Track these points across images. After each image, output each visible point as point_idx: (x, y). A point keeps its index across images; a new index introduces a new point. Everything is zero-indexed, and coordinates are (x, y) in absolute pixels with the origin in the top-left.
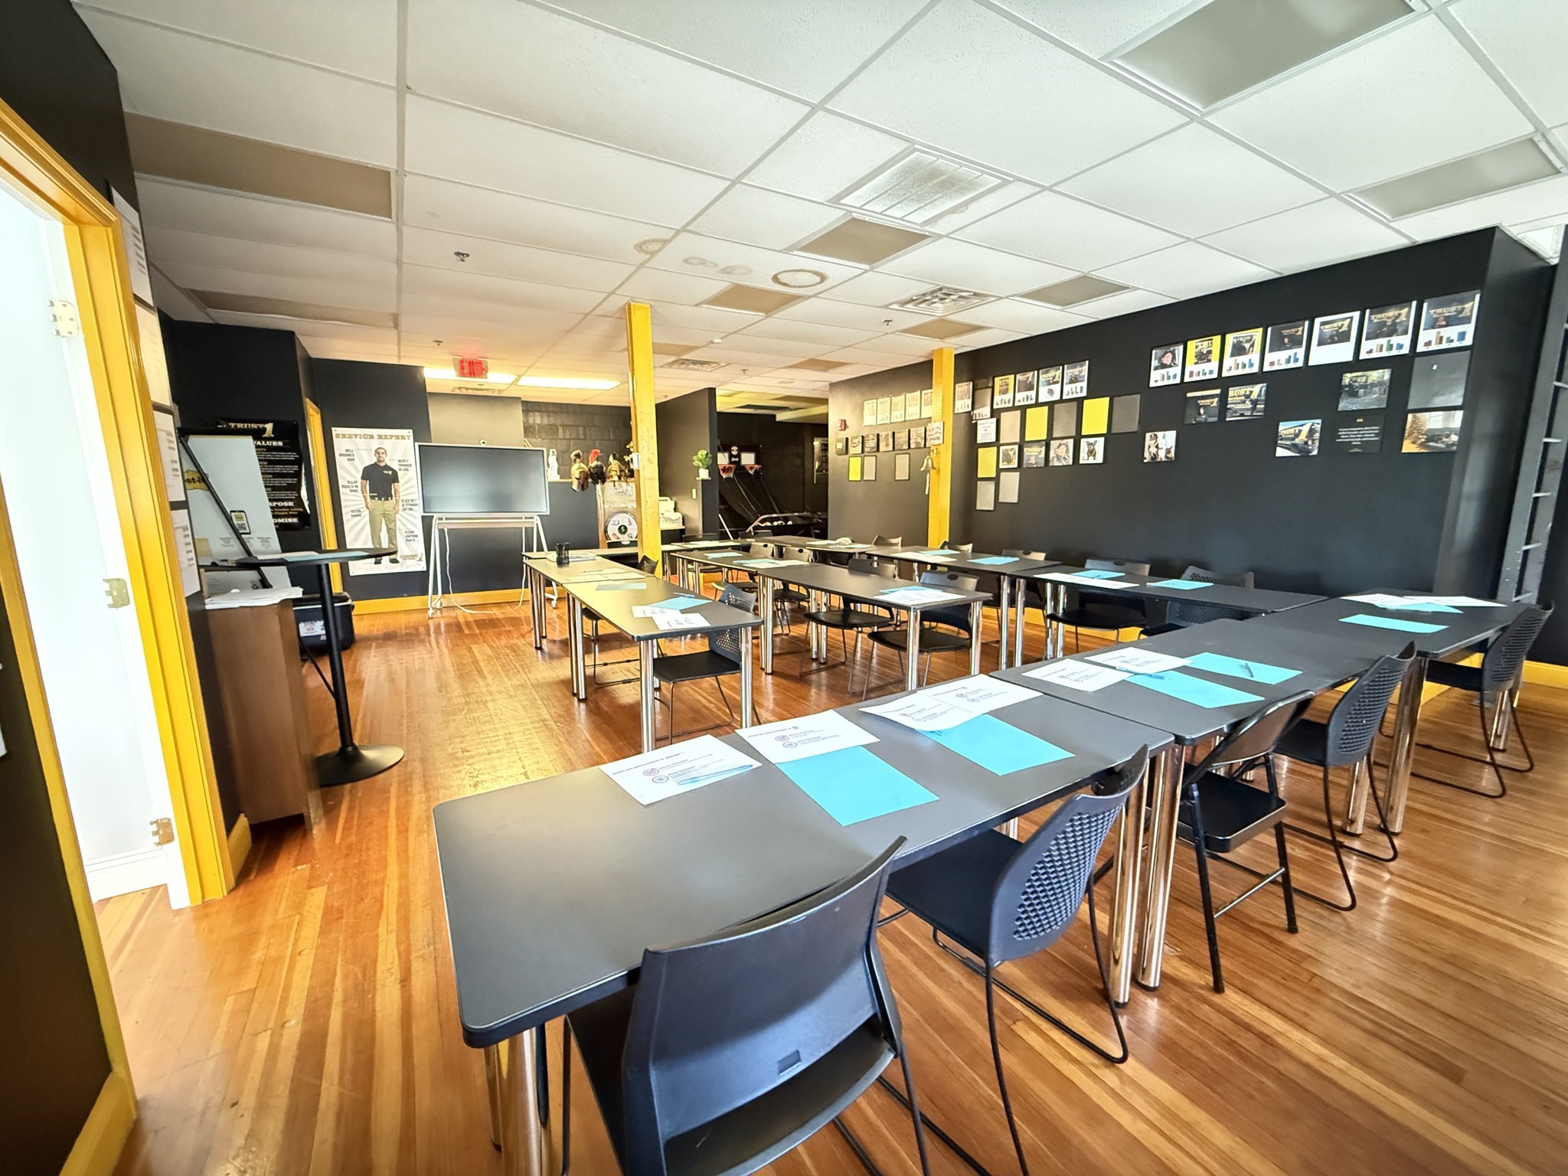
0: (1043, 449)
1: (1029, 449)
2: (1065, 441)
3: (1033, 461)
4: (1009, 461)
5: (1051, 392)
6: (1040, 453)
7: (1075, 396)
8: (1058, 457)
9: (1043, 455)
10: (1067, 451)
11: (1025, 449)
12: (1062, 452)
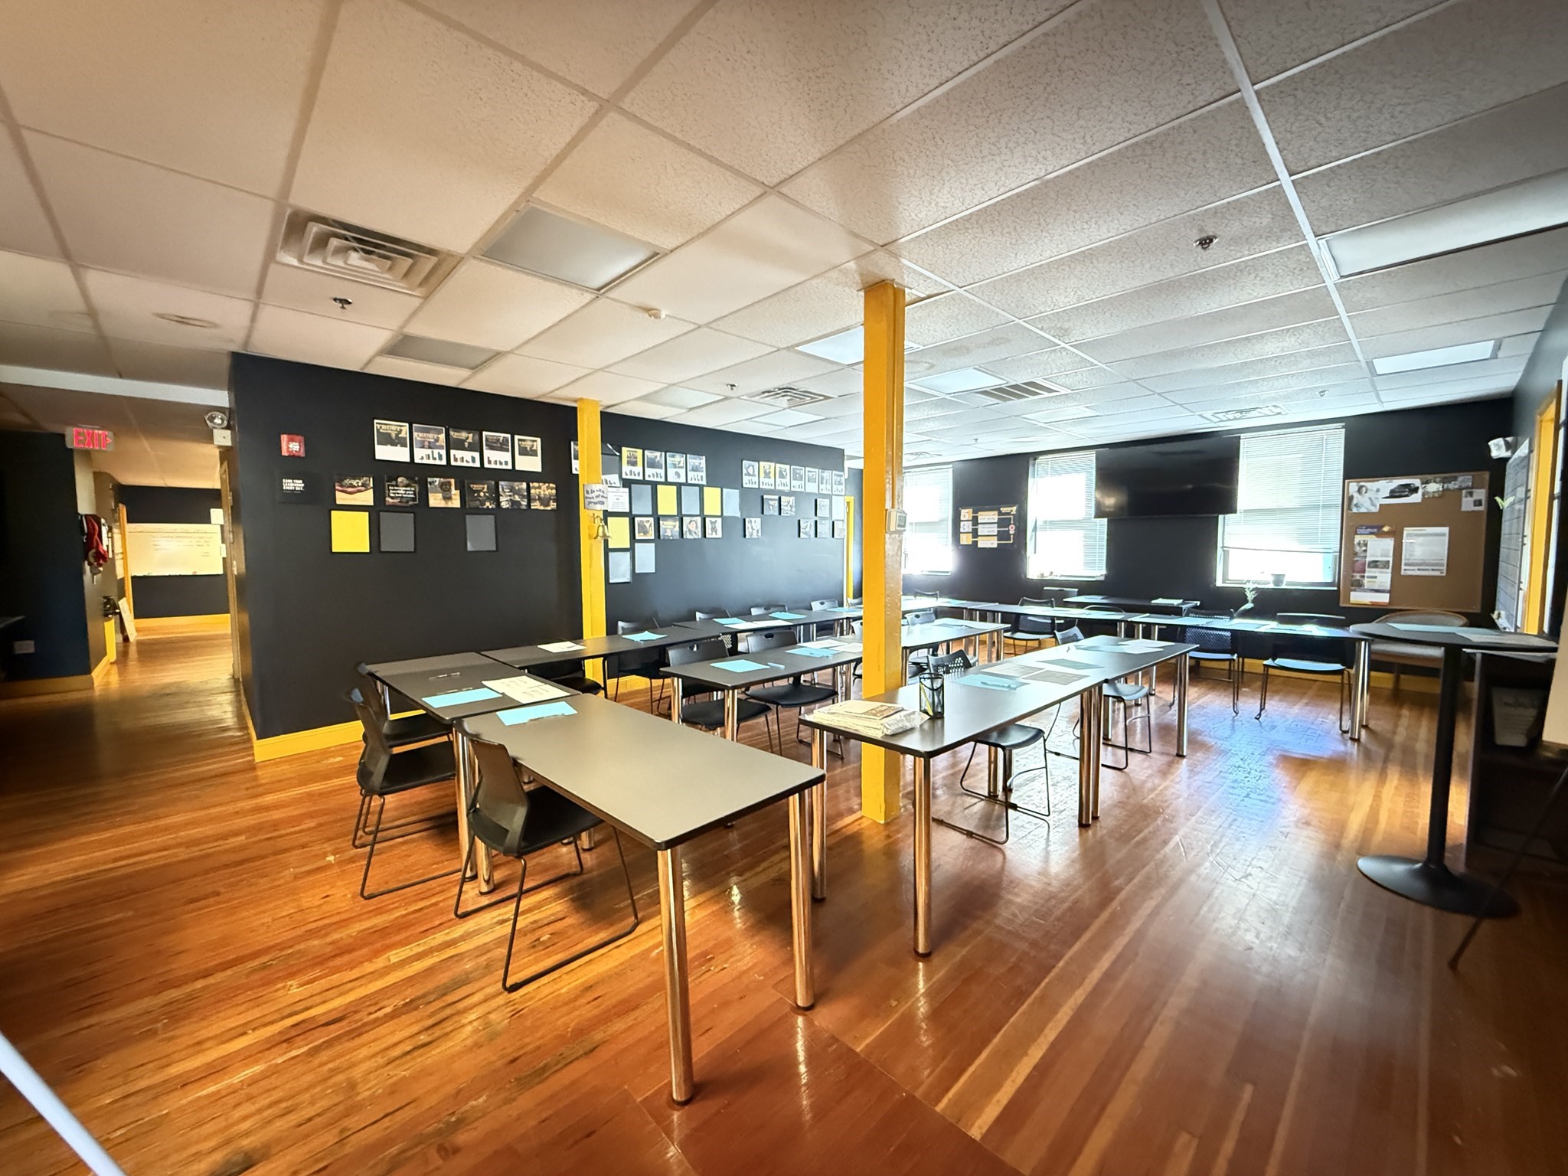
0: (678, 524)
1: (665, 523)
2: (695, 518)
3: (669, 533)
4: (646, 533)
5: (677, 474)
6: (675, 527)
7: (696, 482)
8: (690, 532)
9: (677, 529)
10: (697, 527)
11: (661, 522)
12: (692, 527)
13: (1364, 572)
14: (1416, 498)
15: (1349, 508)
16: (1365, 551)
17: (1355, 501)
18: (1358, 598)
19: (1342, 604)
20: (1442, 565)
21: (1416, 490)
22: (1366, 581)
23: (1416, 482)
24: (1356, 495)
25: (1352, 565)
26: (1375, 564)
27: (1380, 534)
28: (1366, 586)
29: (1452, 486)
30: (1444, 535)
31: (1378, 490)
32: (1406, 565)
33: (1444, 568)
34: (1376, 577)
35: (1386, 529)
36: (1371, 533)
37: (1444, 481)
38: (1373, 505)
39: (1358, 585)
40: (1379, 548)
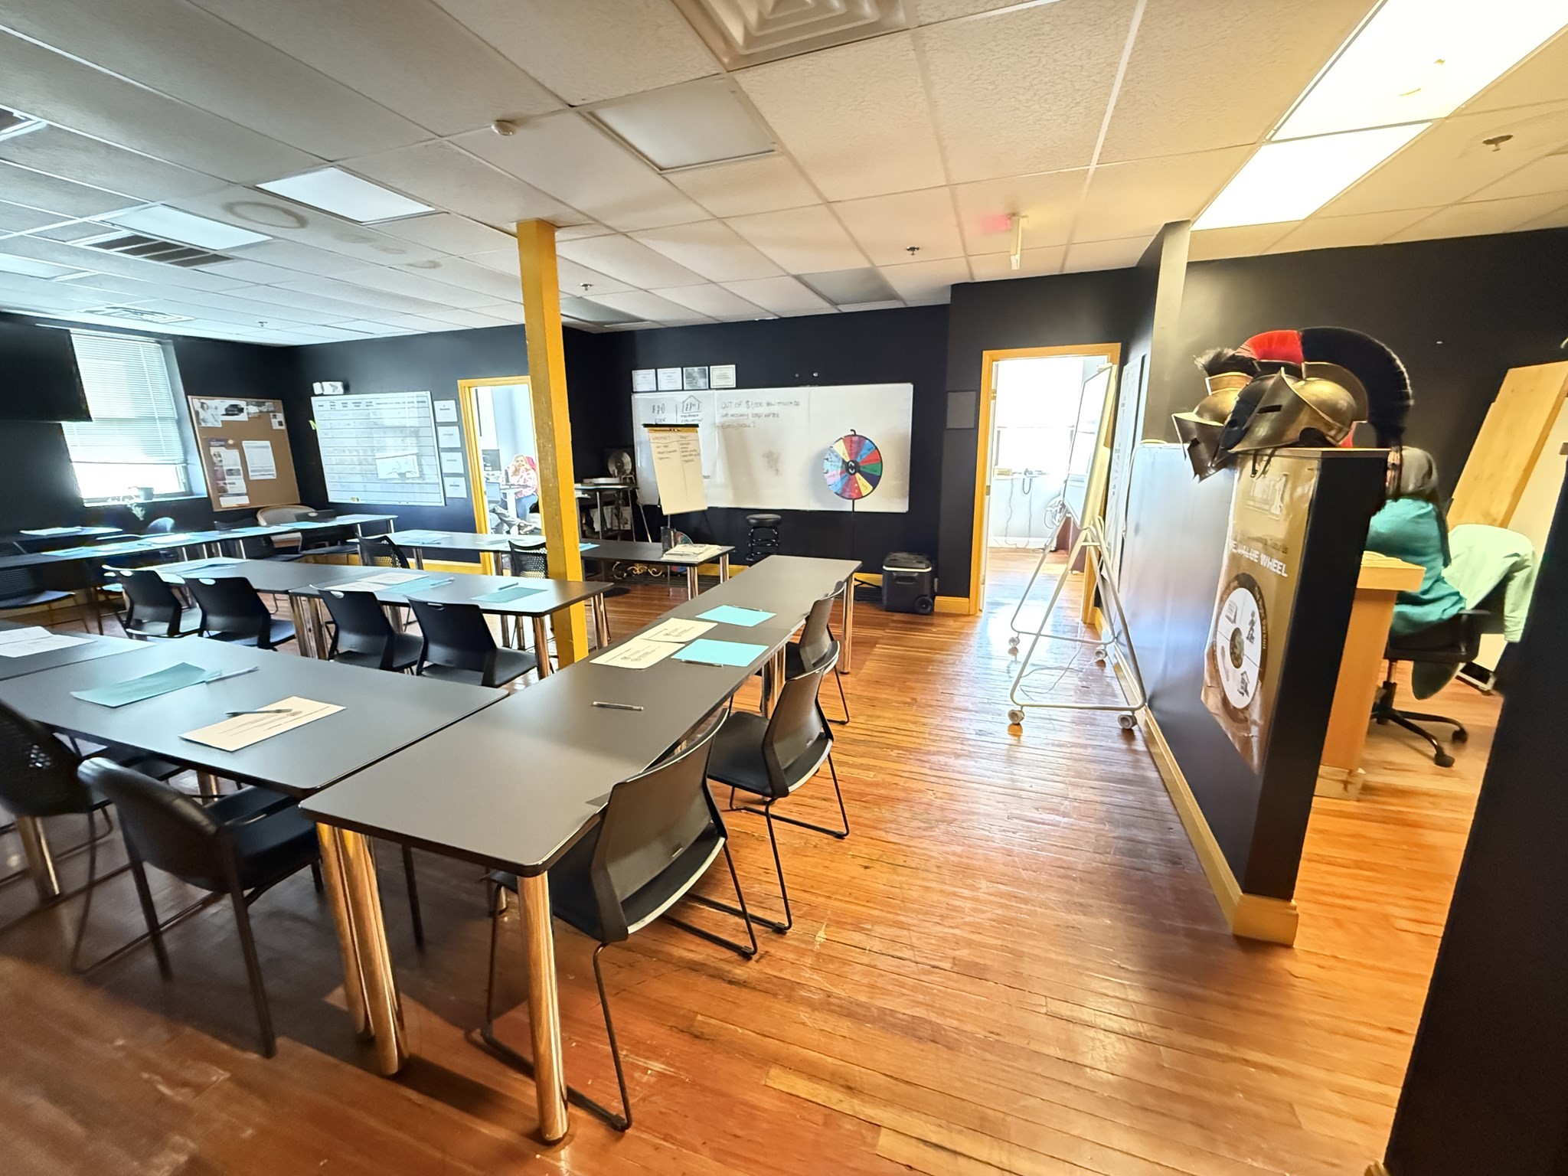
13: (225, 479)
14: (243, 417)
15: (199, 423)
16: (221, 461)
17: (201, 417)
18: (227, 503)
19: (216, 510)
20: (272, 470)
21: (241, 410)
22: (228, 487)
23: (242, 403)
24: (200, 410)
25: (216, 475)
26: (230, 472)
27: (228, 447)
28: (230, 491)
29: (264, 409)
30: (267, 447)
31: (216, 408)
32: (252, 471)
33: (275, 472)
34: (234, 483)
35: (231, 442)
36: (221, 446)
37: (258, 405)
38: (216, 421)
39: (223, 491)
40: (229, 458)
